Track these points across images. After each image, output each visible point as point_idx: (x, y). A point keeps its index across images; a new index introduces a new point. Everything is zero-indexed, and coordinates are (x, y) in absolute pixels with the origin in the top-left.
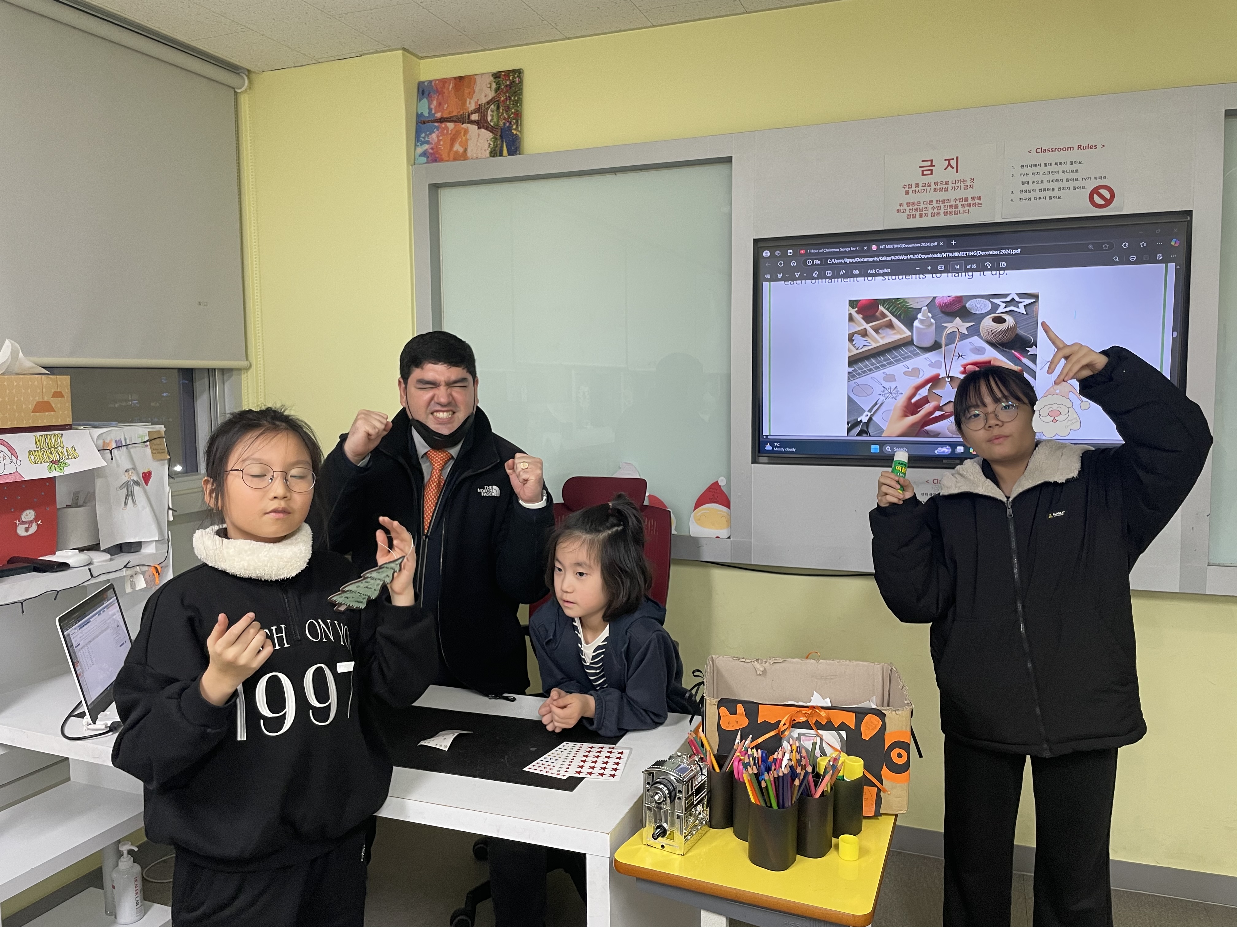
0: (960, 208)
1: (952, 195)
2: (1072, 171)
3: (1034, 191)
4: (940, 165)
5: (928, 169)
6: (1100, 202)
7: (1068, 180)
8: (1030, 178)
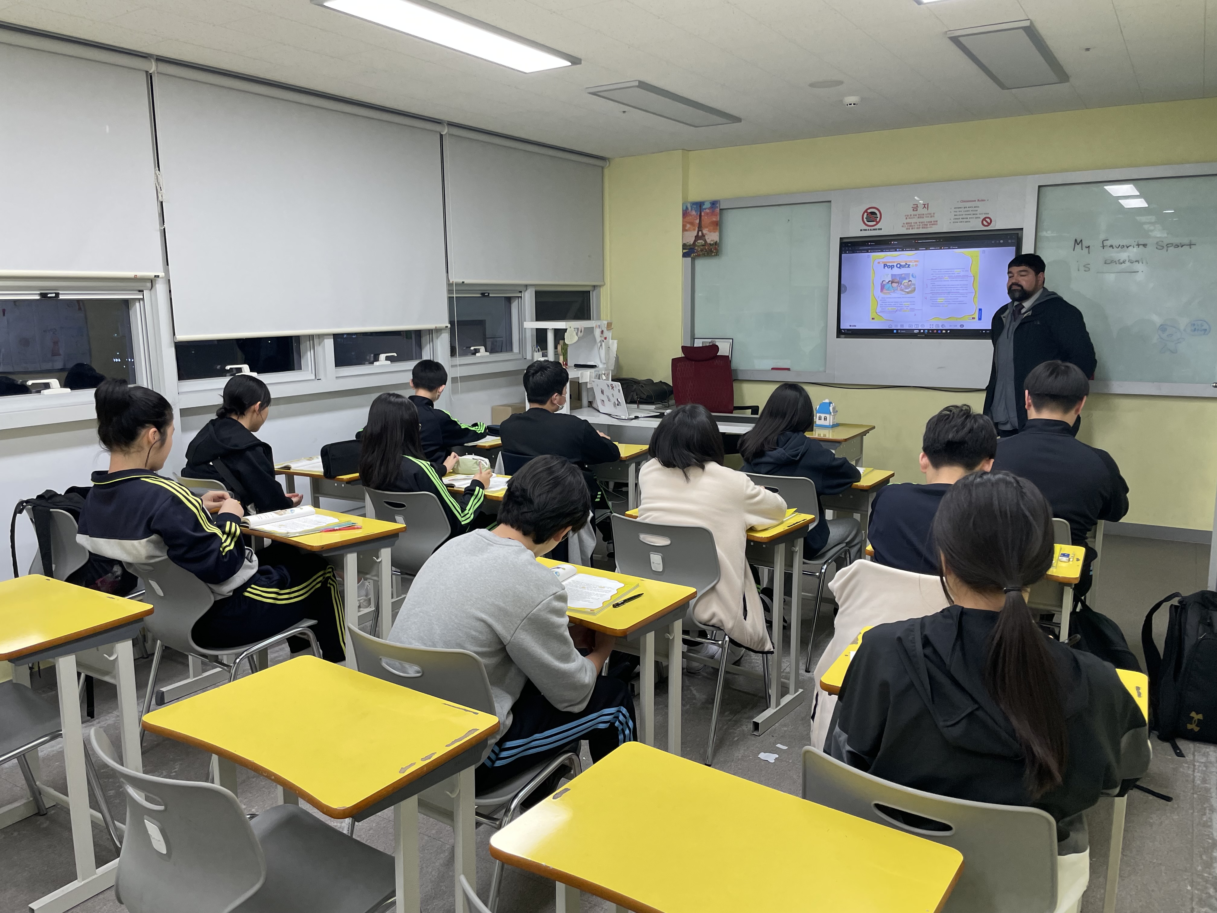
0: (928, 226)
1: (926, 220)
2: (975, 211)
3: (959, 219)
4: (920, 207)
5: (915, 208)
6: (987, 224)
7: (973, 214)
8: (958, 213)
